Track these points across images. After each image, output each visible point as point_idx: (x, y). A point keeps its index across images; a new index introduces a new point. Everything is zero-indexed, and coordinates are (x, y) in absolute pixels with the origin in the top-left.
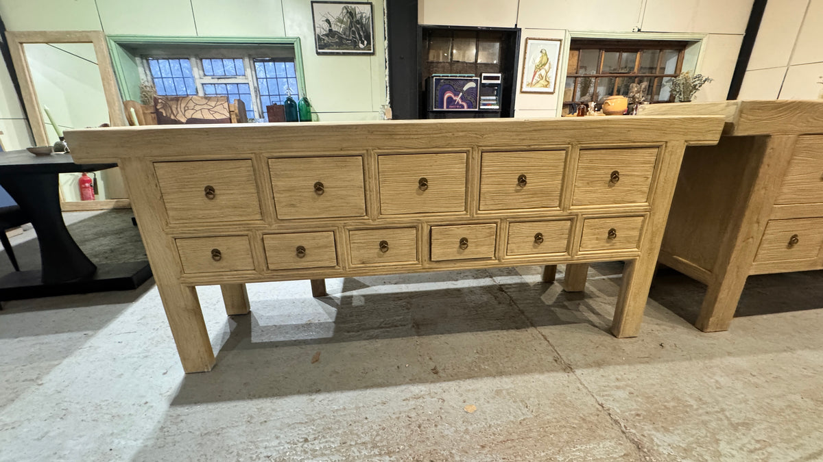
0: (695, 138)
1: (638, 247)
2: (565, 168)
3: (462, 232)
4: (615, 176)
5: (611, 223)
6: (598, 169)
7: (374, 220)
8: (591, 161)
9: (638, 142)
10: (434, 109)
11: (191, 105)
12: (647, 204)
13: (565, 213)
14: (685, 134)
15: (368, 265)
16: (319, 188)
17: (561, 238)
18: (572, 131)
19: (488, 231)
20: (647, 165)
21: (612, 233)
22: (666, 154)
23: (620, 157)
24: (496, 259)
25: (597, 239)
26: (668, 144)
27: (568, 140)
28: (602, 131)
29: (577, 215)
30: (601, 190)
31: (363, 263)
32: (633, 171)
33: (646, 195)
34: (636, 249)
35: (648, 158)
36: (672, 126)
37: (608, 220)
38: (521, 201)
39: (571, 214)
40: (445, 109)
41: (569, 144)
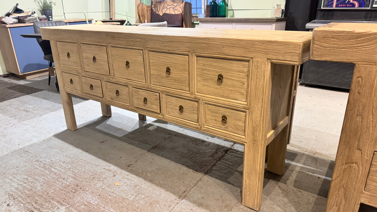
0: (275, 57)
1: (245, 135)
2: (189, 67)
3: (144, 94)
4: (220, 78)
5: (223, 111)
6: (209, 70)
7: (112, 79)
8: (204, 65)
9: (231, 56)
10: (322, 8)
11: (166, 5)
12: (246, 103)
13: (192, 97)
14: (266, 53)
15: (113, 101)
16: (94, 59)
17: (193, 113)
18: (189, 44)
19: (155, 97)
20: (242, 74)
21: (224, 119)
22: (253, 67)
23: (221, 65)
24: (161, 115)
25: (215, 120)
26: (254, 60)
27: (188, 49)
28: (205, 45)
29: (199, 99)
30: (213, 86)
31: (112, 99)
32: (234, 76)
33: (245, 96)
34: (244, 137)
35: (241, 68)
36: (253, 46)
37: (220, 109)
38: (169, 83)
39: (195, 98)
40: (334, 8)
41: (188, 52)
